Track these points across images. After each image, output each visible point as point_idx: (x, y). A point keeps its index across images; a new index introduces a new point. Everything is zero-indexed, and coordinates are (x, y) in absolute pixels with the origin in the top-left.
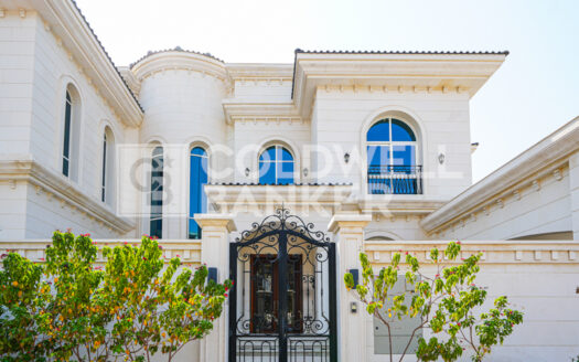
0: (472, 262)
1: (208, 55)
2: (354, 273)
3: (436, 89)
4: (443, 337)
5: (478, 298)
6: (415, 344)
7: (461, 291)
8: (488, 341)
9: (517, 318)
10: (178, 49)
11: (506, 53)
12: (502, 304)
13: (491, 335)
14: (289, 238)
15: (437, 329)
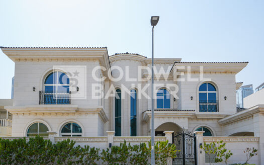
0: (224, 144)
1: (138, 55)
2: (201, 144)
3: (224, 72)
4: (219, 158)
5: (225, 150)
6: (214, 159)
7: (222, 149)
8: (227, 158)
9: (231, 154)
10: (127, 53)
11: (248, 62)
12: (230, 151)
13: (227, 157)
14: (185, 135)
15: (218, 156)
